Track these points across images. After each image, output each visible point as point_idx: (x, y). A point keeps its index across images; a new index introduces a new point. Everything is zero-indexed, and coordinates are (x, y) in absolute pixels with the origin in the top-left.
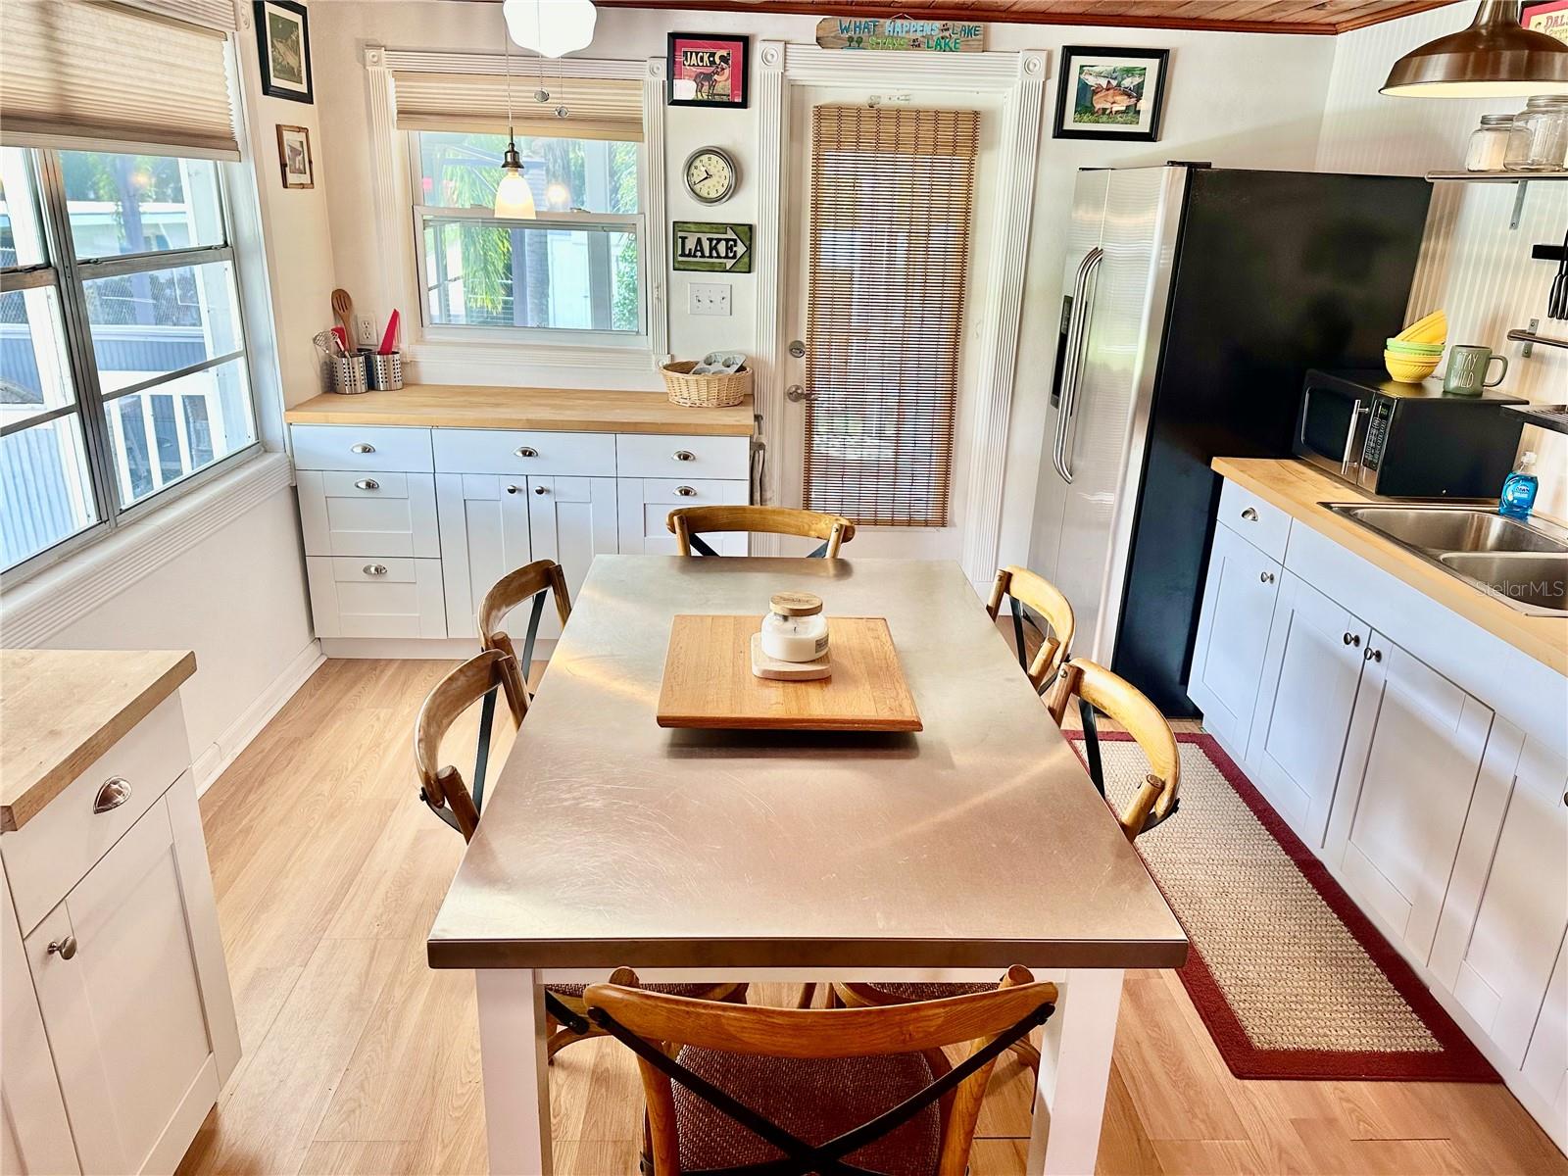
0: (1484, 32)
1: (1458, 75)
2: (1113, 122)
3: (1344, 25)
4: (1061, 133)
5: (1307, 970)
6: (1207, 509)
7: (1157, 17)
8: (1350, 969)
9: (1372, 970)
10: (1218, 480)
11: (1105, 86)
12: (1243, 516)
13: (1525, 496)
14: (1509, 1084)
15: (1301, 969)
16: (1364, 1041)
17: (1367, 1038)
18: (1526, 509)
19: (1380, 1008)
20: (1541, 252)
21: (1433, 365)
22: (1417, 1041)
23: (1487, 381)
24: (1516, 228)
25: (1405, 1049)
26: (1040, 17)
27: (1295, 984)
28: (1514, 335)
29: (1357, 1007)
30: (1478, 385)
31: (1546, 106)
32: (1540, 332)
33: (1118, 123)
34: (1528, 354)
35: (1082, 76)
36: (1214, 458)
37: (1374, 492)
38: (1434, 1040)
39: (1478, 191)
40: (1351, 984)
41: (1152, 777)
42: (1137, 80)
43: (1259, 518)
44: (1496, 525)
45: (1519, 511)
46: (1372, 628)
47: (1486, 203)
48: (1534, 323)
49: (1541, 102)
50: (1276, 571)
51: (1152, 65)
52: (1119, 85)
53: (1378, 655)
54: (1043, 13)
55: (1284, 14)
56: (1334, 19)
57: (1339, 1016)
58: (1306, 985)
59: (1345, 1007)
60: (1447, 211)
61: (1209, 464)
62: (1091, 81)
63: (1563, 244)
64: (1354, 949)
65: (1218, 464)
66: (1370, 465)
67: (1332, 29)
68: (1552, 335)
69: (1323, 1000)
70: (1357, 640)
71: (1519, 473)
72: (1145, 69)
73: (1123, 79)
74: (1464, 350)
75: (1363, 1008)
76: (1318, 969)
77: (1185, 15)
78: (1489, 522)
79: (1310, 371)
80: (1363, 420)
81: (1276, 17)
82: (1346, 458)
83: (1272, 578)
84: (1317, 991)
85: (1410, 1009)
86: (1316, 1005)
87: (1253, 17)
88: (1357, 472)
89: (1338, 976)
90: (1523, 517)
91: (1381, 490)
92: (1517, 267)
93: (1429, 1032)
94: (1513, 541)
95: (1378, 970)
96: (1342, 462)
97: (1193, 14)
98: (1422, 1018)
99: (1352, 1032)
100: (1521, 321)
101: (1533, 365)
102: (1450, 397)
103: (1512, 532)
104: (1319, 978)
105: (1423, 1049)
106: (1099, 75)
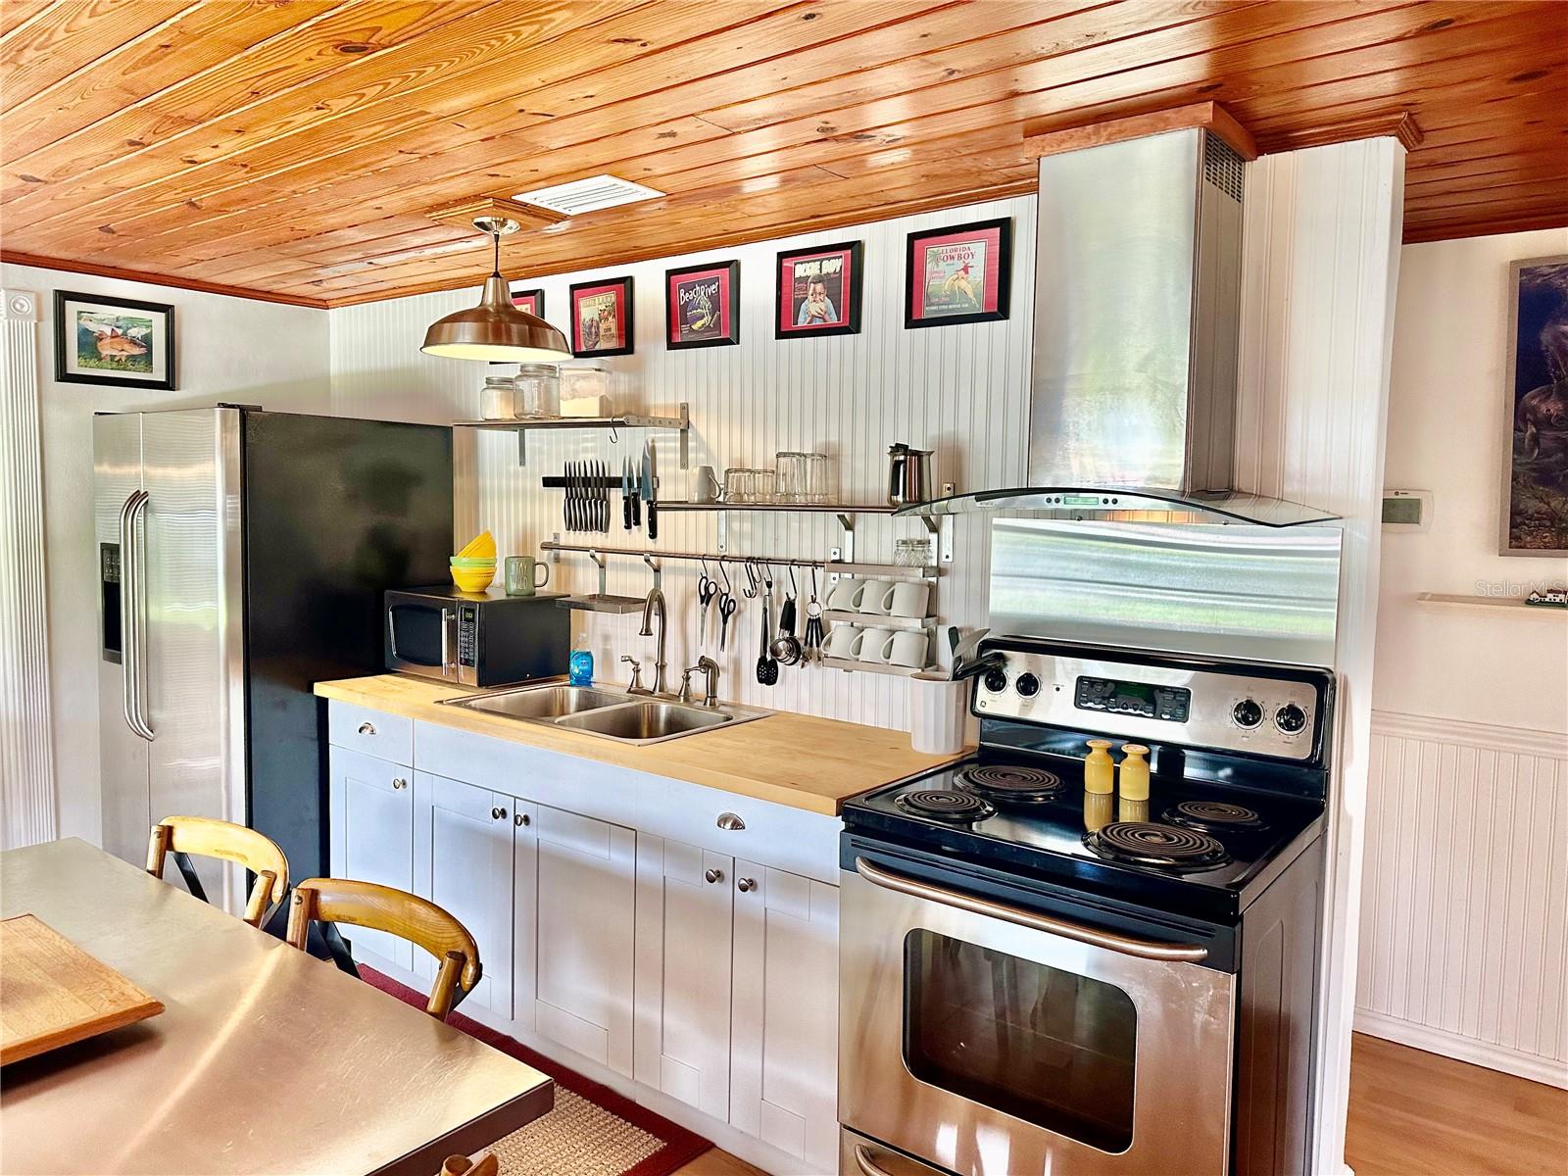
0: (491, 309)
1: (483, 339)
2: (124, 369)
3: (335, 302)
4: (64, 376)
5: (541, 1135)
6: (315, 735)
7: (156, 274)
8: (573, 1116)
9: (589, 1107)
10: (323, 704)
11: (109, 334)
12: (360, 731)
13: (586, 668)
14: (718, 1144)
15: (536, 1137)
16: (610, 1170)
17: (611, 1167)
18: (589, 678)
19: (609, 1136)
20: (549, 482)
21: (491, 575)
22: (646, 1147)
23: (537, 583)
24: (524, 465)
25: (641, 1159)
26: (22, 258)
27: (537, 1152)
28: (545, 547)
29: (592, 1145)
30: (531, 586)
31: (534, 372)
32: (562, 542)
33: (130, 370)
34: (557, 559)
35: (81, 322)
36: (316, 684)
37: (476, 685)
38: (657, 1139)
39: (487, 436)
40: (578, 1128)
41: (449, 952)
42: (144, 331)
43: (377, 731)
44: (574, 693)
45: (584, 680)
46: (515, 798)
47: (496, 445)
48: (556, 536)
49: (531, 369)
50: (407, 775)
51: (158, 319)
52: (125, 334)
53: (526, 819)
54: (24, 254)
55: (283, 285)
56: (324, 296)
57: (582, 1160)
58: (545, 1148)
59: (583, 1150)
60: (464, 454)
61: (311, 690)
62: (92, 327)
63: (563, 476)
64: (567, 1098)
65: (321, 689)
66: (467, 663)
67: (323, 304)
68: (572, 543)
69: (565, 1154)
70: (504, 813)
71: (578, 650)
72: (151, 321)
73: (128, 329)
74: (516, 559)
75: (596, 1143)
76: (548, 1130)
77: (187, 276)
78: (568, 692)
79: (387, 591)
80: (452, 626)
81: (275, 287)
82: (444, 660)
83: (404, 783)
84: (556, 1149)
85: (629, 1124)
86: (561, 1162)
87: (254, 286)
88: (455, 671)
89: (567, 1126)
90: (589, 684)
91: (483, 682)
92: (533, 496)
93: (651, 1135)
94: (587, 702)
95: (593, 1105)
96: (441, 665)
97: (193, 276)
98: (641, 1127)
99: (597, 1168)
100: (546, 536)
101: (564, 569)
102: (513, 597)
103: (586, 698)
104: (552, 1137)
105: (653, 1151)
106: (101, 321)
